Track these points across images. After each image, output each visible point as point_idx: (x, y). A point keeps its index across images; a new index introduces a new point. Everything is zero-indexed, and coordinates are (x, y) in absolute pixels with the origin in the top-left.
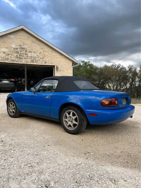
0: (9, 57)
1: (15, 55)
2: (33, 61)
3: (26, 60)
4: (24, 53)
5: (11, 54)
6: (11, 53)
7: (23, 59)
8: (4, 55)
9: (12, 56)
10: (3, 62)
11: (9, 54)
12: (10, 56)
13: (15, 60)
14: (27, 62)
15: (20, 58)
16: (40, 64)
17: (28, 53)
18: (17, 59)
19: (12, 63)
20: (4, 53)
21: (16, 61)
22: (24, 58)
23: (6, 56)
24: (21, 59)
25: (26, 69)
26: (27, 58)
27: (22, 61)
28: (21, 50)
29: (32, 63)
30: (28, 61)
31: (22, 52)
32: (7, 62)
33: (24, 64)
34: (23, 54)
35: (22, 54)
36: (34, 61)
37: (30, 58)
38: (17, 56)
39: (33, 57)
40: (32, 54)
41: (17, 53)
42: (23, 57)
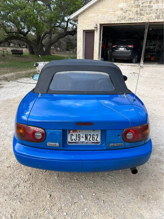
0: (127, 15)
1: (135, 10)
2: (158, 17)
3: (148, 16)
4: (147, 5)
5: (129, 10)
6: (130, 8)
7: (144, 15)
8: (122, 12)
9: (131, 13)
10: (119, 22)
11: (127, 11)
12: (128, 12)
13: (133, 17)
14: (149, 20)
15: (141, 14)
17: (153, 5)
18: (136, 16)
19: (129, 22)
20: (122, 9)
21: (135, 20)
22: (146, 13)
23: (124, 14)
24: (142, 15)
25: (146, 31)
26: (151, 13)
27: (143, 18)
28: (144, 2)
29: (157, 20)
30: (152, 16)
31: (144, 5)
32: (123, 22)
33: (145, 23)
34: (146, 7)
35: (143, 8)
36: (160, 16)
37: (155, 11)
38: (137, 11)
39: (160, 10)
40: (159, 4)
41: (137, 7)
42: (145, 12)
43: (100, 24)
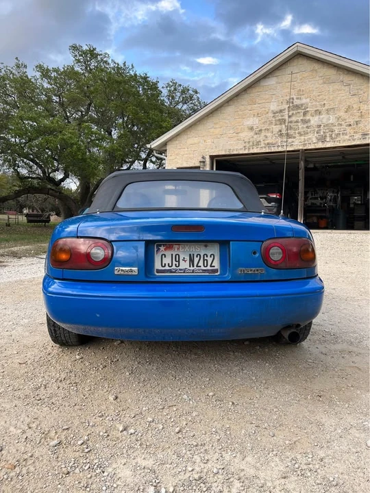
0: (261, 138)
1: (276, 129)
2: (323, 139)
3: (303, 138)
4: (300, 119)
5: (265, 129)
6: (266, 126)
7: (294, 138)
8: (252, 134)
9: (269, 134)
10: (246, 152)
11: (261, 130)
12: (263, 134)
13: (274, 142)
14: (305, 145)
15: (288, 136)
16: (344, 144)
17: (311, 118)
18: (279, 140)
19: (267, 151)
20: (252, 129)
21: (278, 146)
22: (299, 133)
23: (255, 137)
24: (290, 138)
25: (302, 165)
26: (307, 133)
27: (293, 142)
28: (293, 114)
29: (320, 145)
30: (310, 139)
31: (294, 119)
32: (255, 151)
33: (298, 151)
34: (297, 122)
35: (292, 125)
36: (326, 136)
37: (317, 129)
38: (281, 131)
39: (324, 126)
40: (321, 117)
41: (281, 124)
42: (297, 132)
43: (210, 156)
